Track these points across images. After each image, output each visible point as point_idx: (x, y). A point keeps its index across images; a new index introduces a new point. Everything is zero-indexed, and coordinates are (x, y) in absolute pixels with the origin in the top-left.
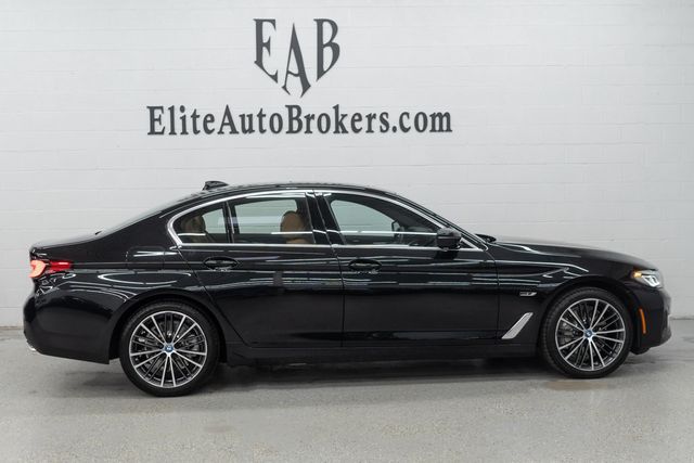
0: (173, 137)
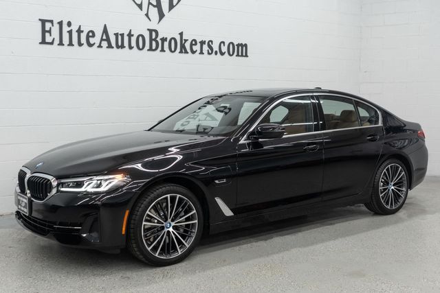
0: (61, 47)
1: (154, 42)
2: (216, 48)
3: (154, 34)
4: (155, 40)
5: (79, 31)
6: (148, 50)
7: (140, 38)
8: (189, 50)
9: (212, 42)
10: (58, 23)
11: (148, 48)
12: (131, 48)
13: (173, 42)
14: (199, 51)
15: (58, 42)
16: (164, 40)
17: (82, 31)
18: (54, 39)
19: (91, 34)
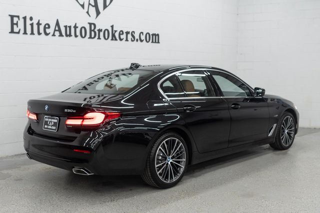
1: (93, 32)
2: (137, 37)
3: (93, 26)
4: (94, 30)
5: (39, 24)
6: (89, 38)
7: (83, 30)
8: (118, 38)
9: (134, 32)
10: (23, 18)
11: (89, 37)
12: (76, 36)
13: (106, 32)
14: (125, 39)
15: (23, 32)
16: (100, 31)
17: (41, 24)
18: (20, 29)
19: (47, 26)
